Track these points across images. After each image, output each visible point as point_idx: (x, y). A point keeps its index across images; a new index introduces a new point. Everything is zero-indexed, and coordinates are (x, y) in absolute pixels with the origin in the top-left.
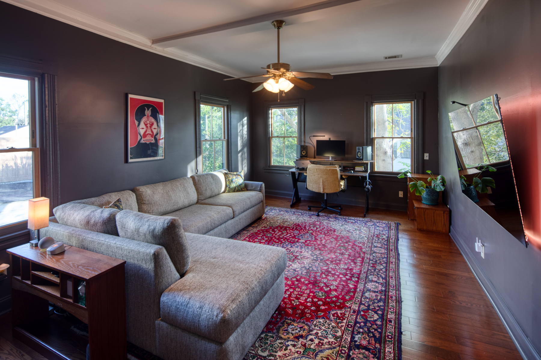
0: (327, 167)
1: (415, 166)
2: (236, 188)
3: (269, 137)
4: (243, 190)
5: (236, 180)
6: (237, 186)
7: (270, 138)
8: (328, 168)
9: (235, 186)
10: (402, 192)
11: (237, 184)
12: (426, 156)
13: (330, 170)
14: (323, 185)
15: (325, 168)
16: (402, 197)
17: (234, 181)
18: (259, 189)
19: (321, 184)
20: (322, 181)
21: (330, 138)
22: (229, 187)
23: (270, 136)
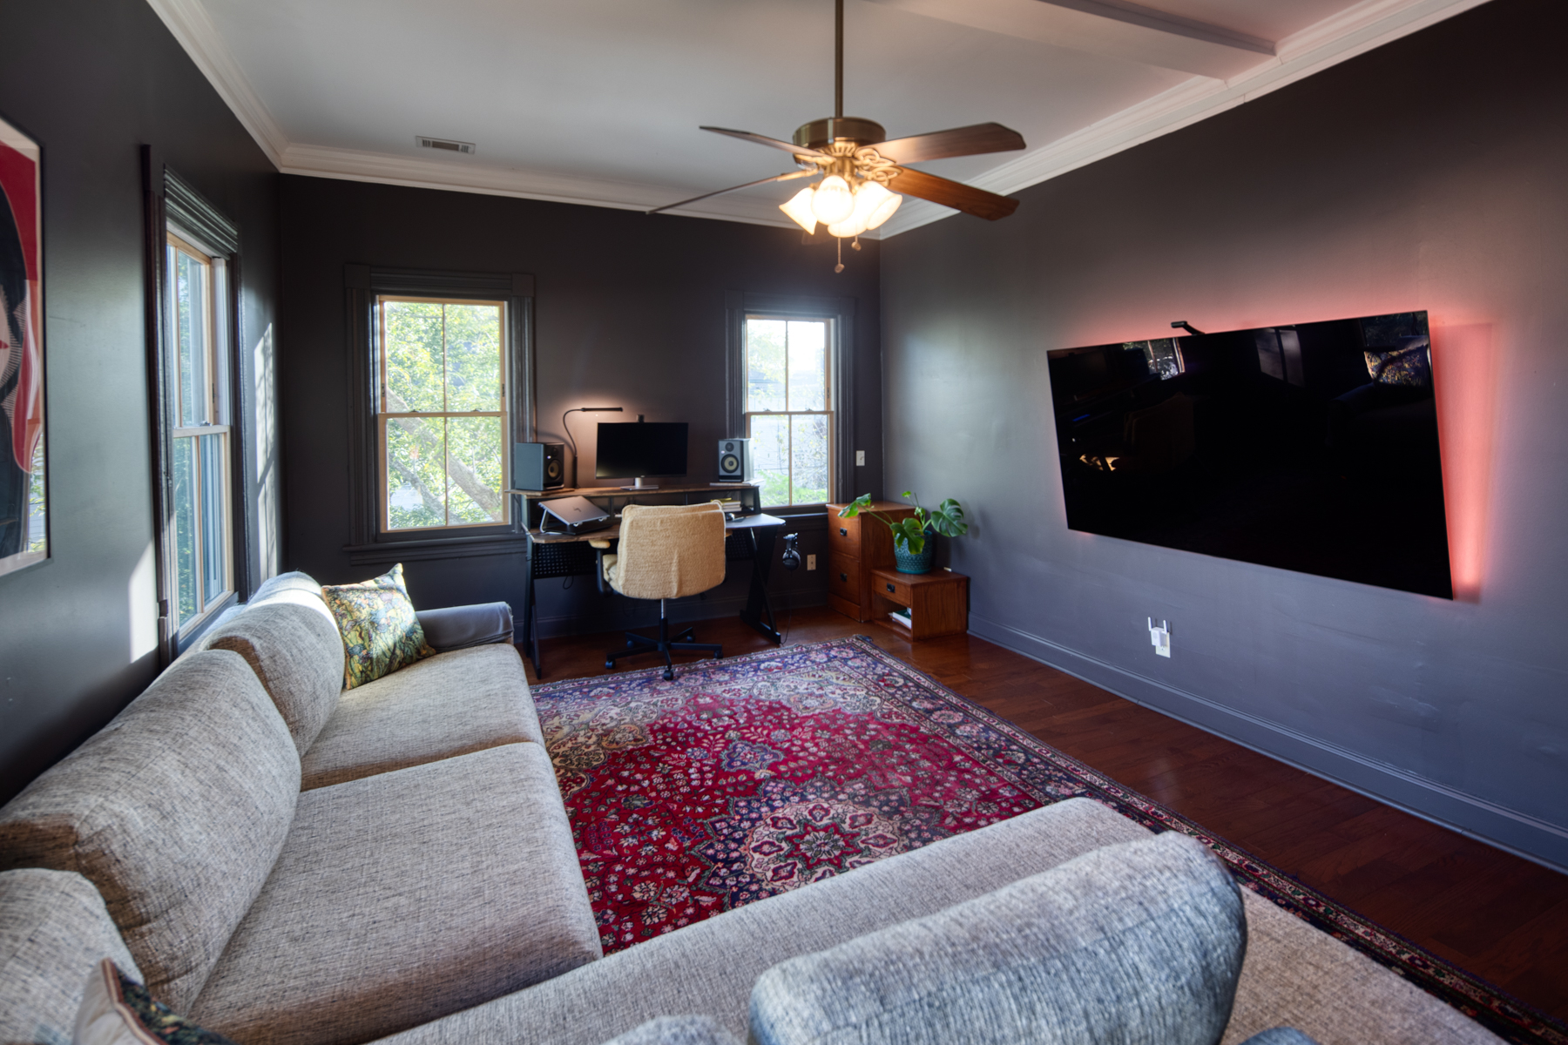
0: (694, 510)
1: (840, 484)
2: (398, 652)
3: (375, 417)
4: (424, 652)
5: (391, 613)
6: (400, 640)
7: (380, 420)
8: (700, 513)
9: (391, 643)
10: (814, 556)
11: (399, 633)
12: (860, 458)
13: (704, 517)
14: (680, 570)
15: (689, 514)
16: (814, 568)
17: (383, 621)
18: (500, 631)
19: (674, 568)
20: (679, 556)
21: (641, 418)
22: (368, 658)
23: (379, 411)
